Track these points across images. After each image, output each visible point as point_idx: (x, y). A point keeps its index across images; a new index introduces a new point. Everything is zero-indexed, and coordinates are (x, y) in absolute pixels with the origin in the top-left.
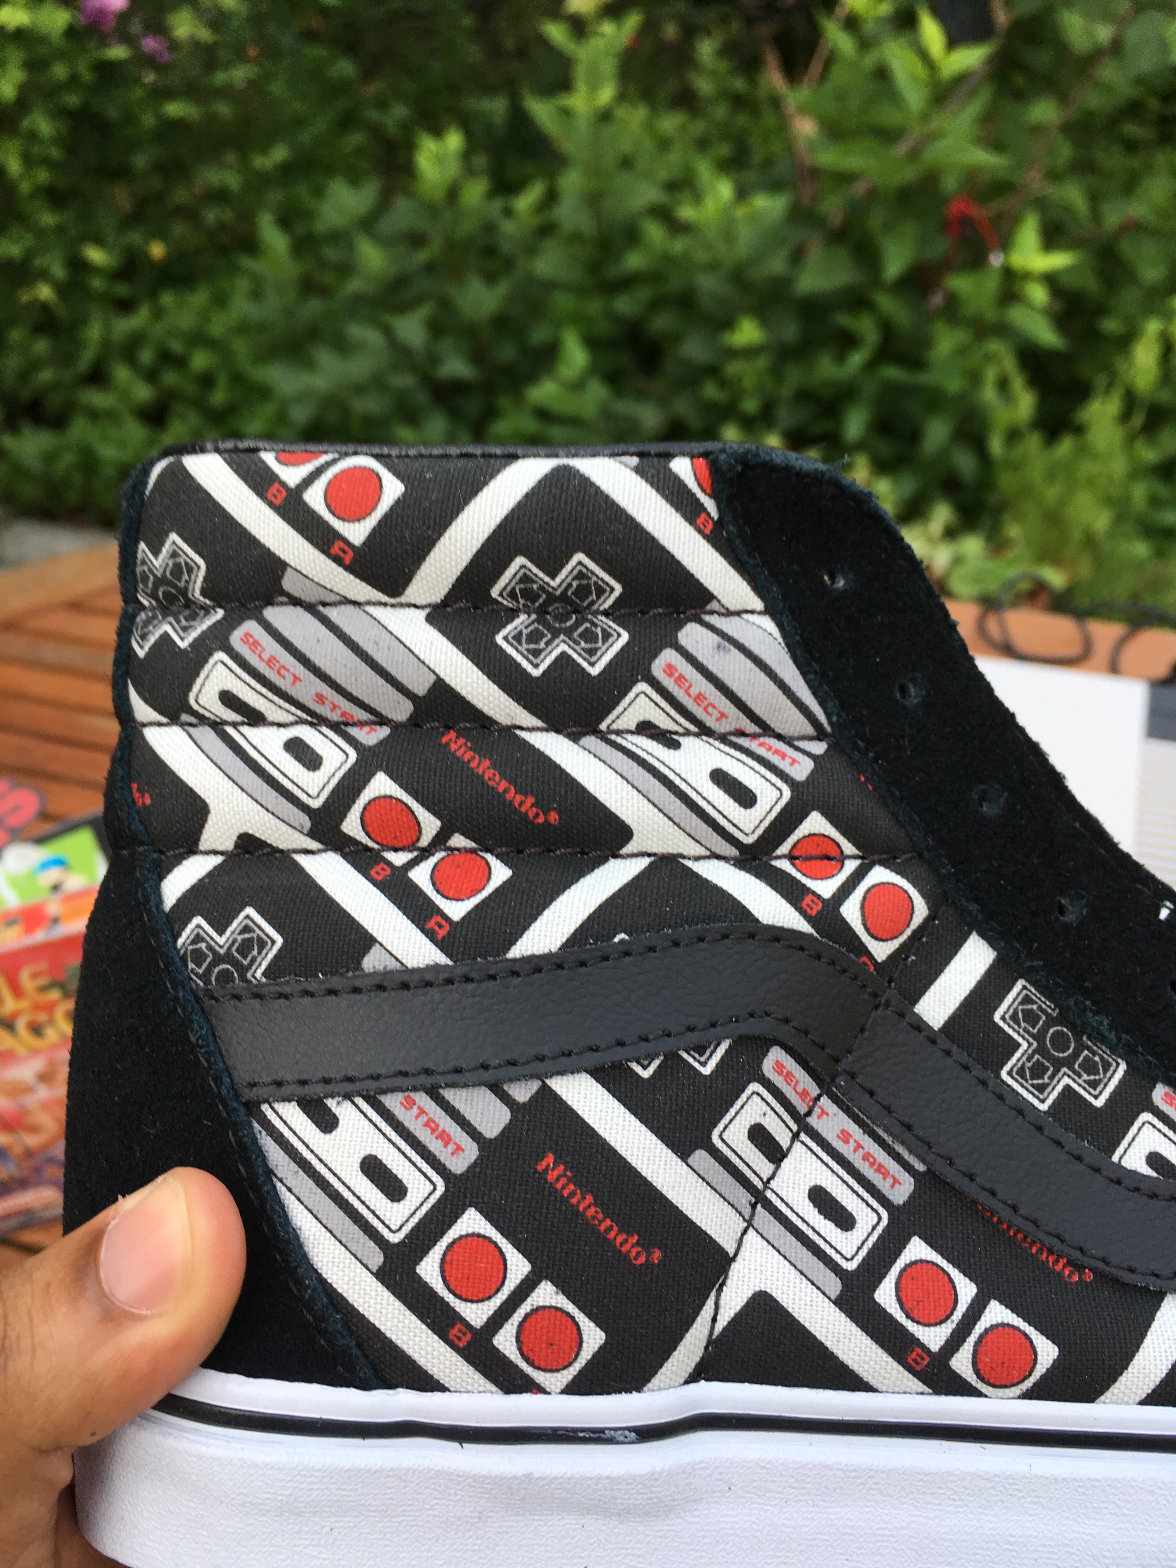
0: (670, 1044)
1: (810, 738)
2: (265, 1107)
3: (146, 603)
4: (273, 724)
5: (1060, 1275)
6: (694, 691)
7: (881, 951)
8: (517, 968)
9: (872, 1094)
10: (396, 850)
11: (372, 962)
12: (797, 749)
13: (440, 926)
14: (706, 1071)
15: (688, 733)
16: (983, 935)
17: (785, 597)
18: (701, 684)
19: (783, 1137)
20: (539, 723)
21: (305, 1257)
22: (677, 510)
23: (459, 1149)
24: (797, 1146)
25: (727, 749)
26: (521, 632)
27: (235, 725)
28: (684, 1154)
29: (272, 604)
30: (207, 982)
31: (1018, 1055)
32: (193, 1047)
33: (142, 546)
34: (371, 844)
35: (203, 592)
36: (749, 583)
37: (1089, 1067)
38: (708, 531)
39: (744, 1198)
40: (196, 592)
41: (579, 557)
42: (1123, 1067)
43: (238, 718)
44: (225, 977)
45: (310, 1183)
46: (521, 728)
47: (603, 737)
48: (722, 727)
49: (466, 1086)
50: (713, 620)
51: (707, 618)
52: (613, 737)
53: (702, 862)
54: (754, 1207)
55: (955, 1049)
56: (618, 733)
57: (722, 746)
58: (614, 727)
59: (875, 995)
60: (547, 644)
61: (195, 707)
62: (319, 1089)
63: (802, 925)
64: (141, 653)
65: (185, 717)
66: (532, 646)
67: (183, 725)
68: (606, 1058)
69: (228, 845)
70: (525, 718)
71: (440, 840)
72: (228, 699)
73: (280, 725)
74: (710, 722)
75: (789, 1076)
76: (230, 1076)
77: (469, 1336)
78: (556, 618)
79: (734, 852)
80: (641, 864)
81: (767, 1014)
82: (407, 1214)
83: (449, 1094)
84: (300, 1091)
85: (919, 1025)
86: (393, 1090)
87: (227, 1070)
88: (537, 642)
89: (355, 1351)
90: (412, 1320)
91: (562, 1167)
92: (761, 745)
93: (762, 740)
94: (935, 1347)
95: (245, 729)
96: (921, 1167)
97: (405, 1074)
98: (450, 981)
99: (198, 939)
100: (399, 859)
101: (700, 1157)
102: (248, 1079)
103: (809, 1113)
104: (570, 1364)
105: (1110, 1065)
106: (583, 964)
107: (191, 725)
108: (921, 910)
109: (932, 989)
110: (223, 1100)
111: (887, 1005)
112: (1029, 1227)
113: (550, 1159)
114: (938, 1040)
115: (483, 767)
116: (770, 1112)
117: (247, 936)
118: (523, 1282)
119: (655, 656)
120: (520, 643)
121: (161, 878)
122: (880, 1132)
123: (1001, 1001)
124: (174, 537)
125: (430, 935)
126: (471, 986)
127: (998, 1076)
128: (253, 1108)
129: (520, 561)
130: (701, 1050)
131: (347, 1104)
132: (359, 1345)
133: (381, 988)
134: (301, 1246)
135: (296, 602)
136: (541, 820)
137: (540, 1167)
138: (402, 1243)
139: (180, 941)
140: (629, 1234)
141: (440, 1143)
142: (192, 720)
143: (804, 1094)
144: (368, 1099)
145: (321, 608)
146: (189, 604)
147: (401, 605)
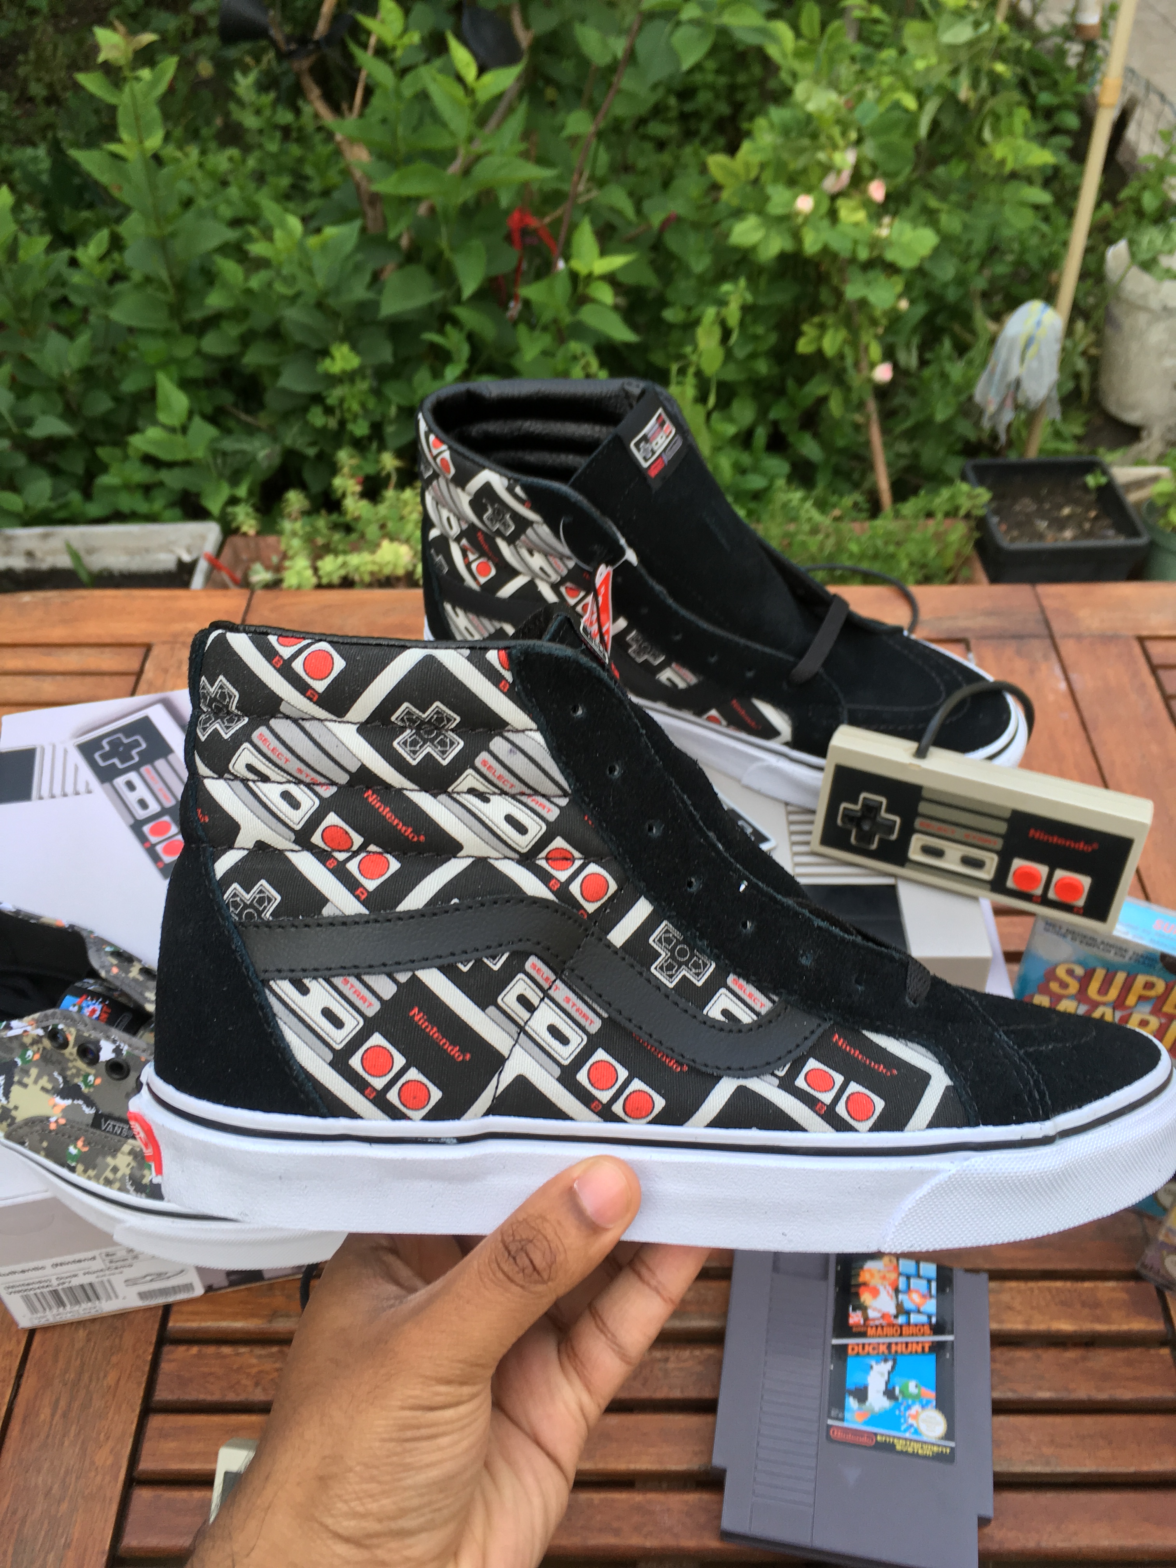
0: (477, 955)
1: (560, 796)
2: (272, 983)
3: (205, 710)
4: (274, 782)
5: (671, 1068)
6: (497, 774)
7: (591, 907)
8: (401, 915)
9: (582, 979)
10: (340, 851)
11: (327, 911)
12: (552, 802)
13: (363, 894)
14: (496, 968)
15: (494, 794)
16: (646, 898)
17: (547, 724)
18: (500, 770)
19: (535, 1001)
20: (416, 788)
21: (292, 1056)
22: (489, 680)
23: (370, 1005)
24: (543, 1004)
25: (515, 802)
26: (406, 741)
27: (254, 781)
28: (483, 1008)
29: (275, 718)
30: (240, 918)
31: (660, 959)
32: (234, 951)
33: (203, 678)
34: (327, 848)
35: (237, 708)
36: (529, 715)
37: (696, 966)
38: (506, 690)
39: (514, 1030)
40: (233, 707)
41: (437, 704)
42: (713, 965)
43: (256, 778)
44: (250, 916)
45: (296, 1020)
46: (406, 789)
47: (450, 795)
48: (513, 791)
49: (374, 974)
50: (509, 735)
51: (506, 734)
52: (455, 795)
53: (500, 861)
54: (519, 1034)
55: (627, 957)
56: (458, 793)
57: (512, 801)
58: (456, 790)
59: (586, 930)
60: (421, 747)
61: (232, 771)
62: (300, 974)
63: (550, 896)
64: (203, 739)
65: (226, 776)
66: (412, 749)
67: (225, 779)
68: (445, 961)
69: (251, 845)
70: (407, 784)
71: (363, 848)
72: (250, 768)
73: (279, 783)
74: (506, 788)
75: (539, 970)
76: (253, 966)
77: (375, 1094)
78: (426, 733)
79: (516, 856)
80: (469, 861)
81: (528, 940)
82: (345, 1035)
83: (366, 978)
84: (290, 975)
85: (609, 945)
86: (338, 975)
87: (252, 963)
88: (415, 746)
89: (319, 1101)
90: (347, 1085)
91: (422, 1014)
92: (533, 800)
93: (534, 797)
94: (605, 1101)
95: (259, 784)
96: (605, 1015)
97: (344, 968)
98: (367, 922)
99: (235, 895)
100: (341, 856)
101: (491, 1009)
102: (262, 968)
103: (550, 988)
104: (424, 1107)
105: (707, 965)
106: (435, 914)
107: (229, 779)
108: (613, 887)
109: (618, 926)
110: (250, 980)
111: (593, 934)
112: (657, 1044)
113: (416, 1010)
114: (619, 953)
115: (386, 812)
116: (528, 989)
117: (262, 895)
118: (401, 1069)
119: (477, 755)
120: (406, 746)
121: (214, 861)
122: (586, 998)
123: (654, 931)
124: (221, 677)
125: (358, 898)
126: (378, 925)
127: (649, 969)
128: (265, 983)
129: (406, 705)
130: (494, 958)
131: (314, 982)
132: (320, 1097)
133: (332, 924)
134: (291, 1051)
135: (287, 717)
136: (416, 839)
137: (412, 1014)
138: (342, 1049)
139: (225, 897)
140: (455, 1046)
141: (361, 1001)
142: (232, 777)
143: (547, 979)
144: (325, 979)
145: (300, 721)
146: (229, 713)
147: (344, 722)
